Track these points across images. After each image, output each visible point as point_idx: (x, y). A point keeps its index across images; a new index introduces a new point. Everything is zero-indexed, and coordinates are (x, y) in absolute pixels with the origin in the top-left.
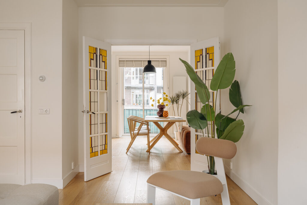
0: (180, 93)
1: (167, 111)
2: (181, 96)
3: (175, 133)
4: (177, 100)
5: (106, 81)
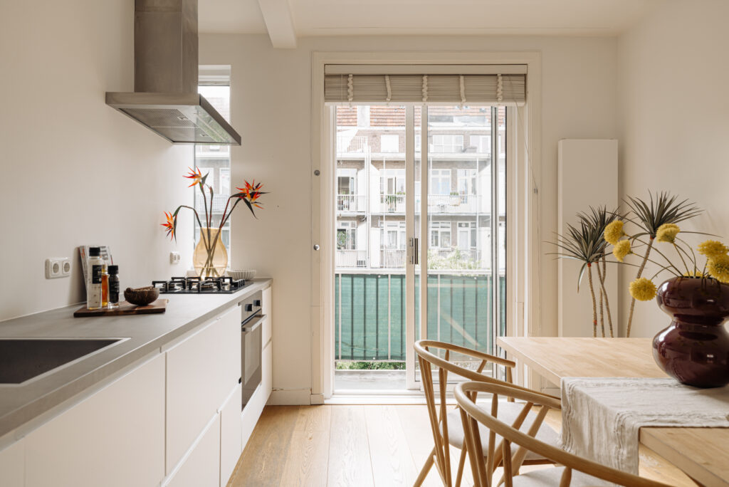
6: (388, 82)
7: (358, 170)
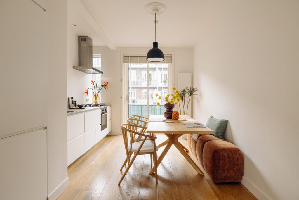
0: (187, 89)
1: (178, 112)
2: (188, 92)
4: (183, 97)
6: (139, 58)
7: (154, 71)
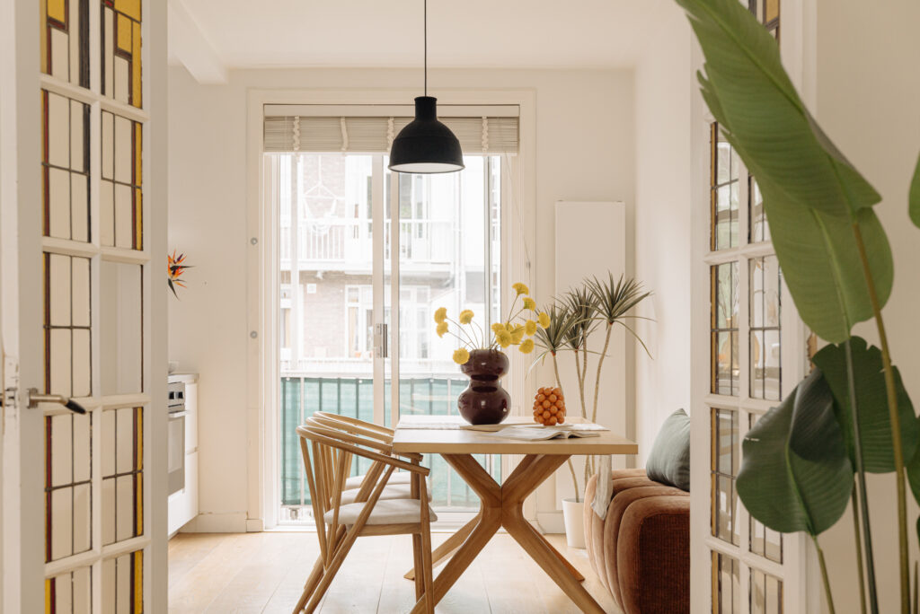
0: (594, 293)
3: (566, 507)
4: (575, 332)
5: (135, 186)
6: (344, 127)
